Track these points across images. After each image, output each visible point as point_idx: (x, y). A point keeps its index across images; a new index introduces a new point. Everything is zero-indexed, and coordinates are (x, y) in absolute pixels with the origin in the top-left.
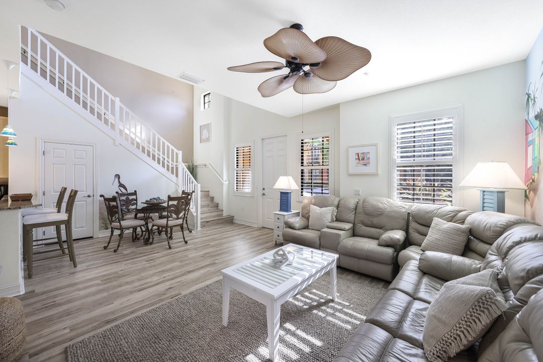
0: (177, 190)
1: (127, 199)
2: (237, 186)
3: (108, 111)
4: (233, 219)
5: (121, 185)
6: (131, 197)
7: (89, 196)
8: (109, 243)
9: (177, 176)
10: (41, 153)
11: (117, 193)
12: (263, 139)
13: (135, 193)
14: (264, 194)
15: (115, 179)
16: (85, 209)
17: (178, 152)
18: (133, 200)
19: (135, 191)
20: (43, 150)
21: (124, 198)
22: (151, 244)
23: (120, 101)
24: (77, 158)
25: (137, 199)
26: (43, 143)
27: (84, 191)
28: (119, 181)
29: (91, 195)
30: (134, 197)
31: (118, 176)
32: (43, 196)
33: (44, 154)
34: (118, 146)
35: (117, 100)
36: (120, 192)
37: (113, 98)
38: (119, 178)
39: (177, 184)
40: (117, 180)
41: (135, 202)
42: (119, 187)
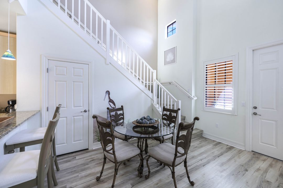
0: (152, 104)
1: (116, 114)
2: (206, 102)
3: (101, 40)
4: (202, 133)
5: (111, 101)
6: (119, 112)
7: (85, 111)
8: (102, 173)
9: (152, 92)
10: (45, 70)
11: (108, 108)
12: (253, 50)
13: (122, 109)
14: (255, 114)
15: (106, 95)
16: (82, 123)
17: (153, 71)
18: (120, 114)
19: (122, 106)
20: (47, 68)
21: (113, 113)
22: (147, 177)
23: (111, 24)
24: (76, 76)
25: (123, 113)
26: (47, 60)
27: (81, 106)
28: (109, 97)
29: (87, 110)
30: (121, 112)
31: (108, 92)
32: (47, 112)
33: (48, 72)
34: (108, 64)
35: (108, 22)
36: (110, 107)
37: (105, 20)
38: (109, 94)
39: (152, 100)
40: (107, 96)
41: (122, 116)
42: (110, 103)
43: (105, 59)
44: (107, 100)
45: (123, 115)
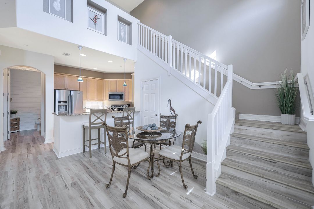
1: (168, 121)
5: (172, 109)
18: (173, 123)
25: (175, 122)
28: (171, 105)
29: (157, 114)
30: (174, 120)
31: (170, 101)
32: (142, 112)
33: (142, 89)
34: (169, 76)
38: (171, 103)
40: (169, 104)
41: (174, 125)
42: (171, 111)
43: (167, 72)
44: (169, 108)
45: (175, 123)
